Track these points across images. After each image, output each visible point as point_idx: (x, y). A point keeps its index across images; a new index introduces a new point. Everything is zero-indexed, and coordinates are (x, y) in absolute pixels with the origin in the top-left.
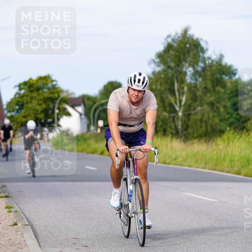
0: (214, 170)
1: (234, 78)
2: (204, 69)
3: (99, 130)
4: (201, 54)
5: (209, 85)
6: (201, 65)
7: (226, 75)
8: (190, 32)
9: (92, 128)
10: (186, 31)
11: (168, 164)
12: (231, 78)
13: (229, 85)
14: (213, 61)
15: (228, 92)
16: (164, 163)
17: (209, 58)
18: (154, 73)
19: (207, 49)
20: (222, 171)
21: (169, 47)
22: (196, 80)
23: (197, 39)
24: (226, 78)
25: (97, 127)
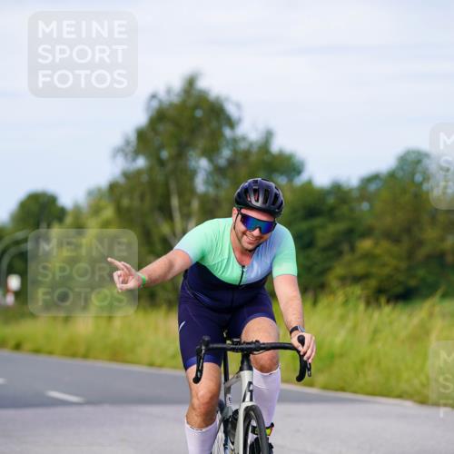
1: (301, 180)
2: (232, 163)
3: (10, 299)
4: (228, 132)
6: (226, 153)
7: (282, 175)
10: (191, 82)
11: (161, 366)
12: (291, 180)
14: (251, 145)
16: (151, 365)
17: (244, 139)
18: (126, 175)
19: (239, 120)
21: (161, 117)
22: (217, 186)
23: (218, 98)
25: (6, 290)
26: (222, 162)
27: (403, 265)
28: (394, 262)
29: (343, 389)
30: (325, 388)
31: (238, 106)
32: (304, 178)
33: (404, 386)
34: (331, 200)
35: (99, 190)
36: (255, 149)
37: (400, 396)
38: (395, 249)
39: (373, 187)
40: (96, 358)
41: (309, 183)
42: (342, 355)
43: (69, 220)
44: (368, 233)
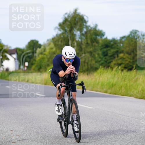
0: (92, 90)
1: (104, 37)
2: (86, 33)
3: (26, 68)
4: (85, 24)
5: (89, 42)
6: (85, 30)
7: (99, 36)
8: (78, 11)
9: (22, 67)
10: (76, 10)
12: (101, 38)
13: (100, 41)
15: (100, 45)
17: (89, 26)
18: (57, 35)
19: (88, 21)
20: (97, 91)
21: (66, 20)
23: (82, 15)
24: (99, 38)
25: (24, 66)
26: (83, 32)
27: (131, 61)
28: (129, 60)
29: (115, 94)
30: (110, 93)
31: (87, 17)
32: (105, 37)
33: (132, 93)
34: (112, 43)
35: (50, 40)
36: (92, 29)
37: (130, 96)
38: (129, 56)
39: (123, 40)
40: (48, 85)
41: (106, 38)
42: (115, 85)
43: (42, 47)
44: (122, 52)
